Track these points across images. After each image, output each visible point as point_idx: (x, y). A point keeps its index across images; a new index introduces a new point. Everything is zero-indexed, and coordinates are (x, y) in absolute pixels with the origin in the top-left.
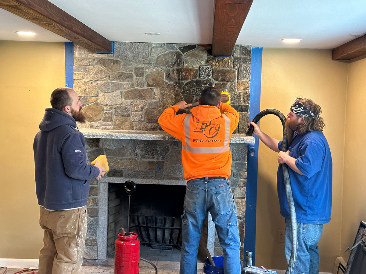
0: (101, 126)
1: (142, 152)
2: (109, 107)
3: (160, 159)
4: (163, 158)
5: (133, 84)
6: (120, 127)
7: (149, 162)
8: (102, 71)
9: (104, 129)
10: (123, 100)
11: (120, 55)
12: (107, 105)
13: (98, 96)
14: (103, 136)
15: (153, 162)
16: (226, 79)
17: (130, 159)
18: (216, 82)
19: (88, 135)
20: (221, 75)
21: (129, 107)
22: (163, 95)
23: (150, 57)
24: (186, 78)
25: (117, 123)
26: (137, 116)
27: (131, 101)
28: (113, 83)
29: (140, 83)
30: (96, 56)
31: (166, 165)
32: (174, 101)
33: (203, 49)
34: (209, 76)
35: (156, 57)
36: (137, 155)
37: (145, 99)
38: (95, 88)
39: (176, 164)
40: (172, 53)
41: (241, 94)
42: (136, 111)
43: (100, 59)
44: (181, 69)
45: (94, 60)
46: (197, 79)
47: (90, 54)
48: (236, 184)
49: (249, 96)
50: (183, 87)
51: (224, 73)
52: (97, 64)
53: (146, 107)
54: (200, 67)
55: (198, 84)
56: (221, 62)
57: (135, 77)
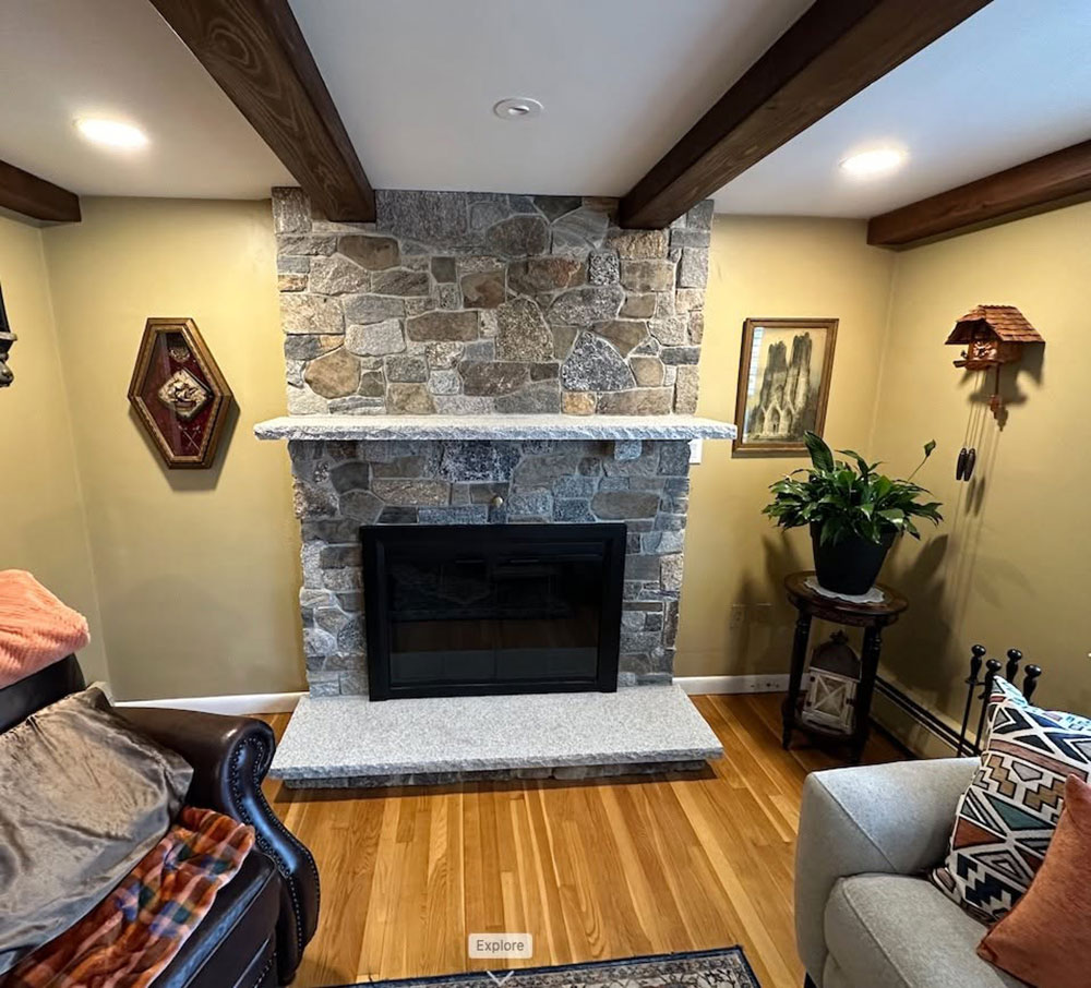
0: (357, 406)
1: (458, 464)
2: (373, 359)
3: (501, 478)
4: (507, 476)
5: (429, 302)
6: (403, 408)
7: (474, 488)
8: (350, 268)
9: (364, 414)
10: (408, 341)
11: (392, 226)
12: (368, 355)
13: (344, 333)
14: (366, 434)
15: (483, 487)
16: (651, 285)
17: (430, 482)
18: (629, 294)
19: (328, 434)
20: (642, 276)
21: (422, 359)
22: (503, 327)
23: (469, 231)
24: (559, 286)
25: (395, 398)
26: (442, 381)
27: (428, 343)
28: (379, 299)
29: (447, 298)
30: (334, 229)
31: (514, 491)
32: (529, 342)
33: (598, 211)
34: (612, 278)
35: (483, 231)
36: (446, 472)
37: (460, 339)
38: (336, 314)
39: (536, 488)
40: (523, 219)
41: (685, 322)
42: (440, 368)
43: (343, 238)
44: (546, 261)
45: (328, 240)
46: (585, 286)
47: (316, 224)
48: (666, 525)
49: (701, 326)
50: (552, 306)
51: (647, 270)
52: (336, 250)
53: (464, 359)
54: (590, 256)
55: (587, 297)
56: (641, 244)
57: (433, 282)
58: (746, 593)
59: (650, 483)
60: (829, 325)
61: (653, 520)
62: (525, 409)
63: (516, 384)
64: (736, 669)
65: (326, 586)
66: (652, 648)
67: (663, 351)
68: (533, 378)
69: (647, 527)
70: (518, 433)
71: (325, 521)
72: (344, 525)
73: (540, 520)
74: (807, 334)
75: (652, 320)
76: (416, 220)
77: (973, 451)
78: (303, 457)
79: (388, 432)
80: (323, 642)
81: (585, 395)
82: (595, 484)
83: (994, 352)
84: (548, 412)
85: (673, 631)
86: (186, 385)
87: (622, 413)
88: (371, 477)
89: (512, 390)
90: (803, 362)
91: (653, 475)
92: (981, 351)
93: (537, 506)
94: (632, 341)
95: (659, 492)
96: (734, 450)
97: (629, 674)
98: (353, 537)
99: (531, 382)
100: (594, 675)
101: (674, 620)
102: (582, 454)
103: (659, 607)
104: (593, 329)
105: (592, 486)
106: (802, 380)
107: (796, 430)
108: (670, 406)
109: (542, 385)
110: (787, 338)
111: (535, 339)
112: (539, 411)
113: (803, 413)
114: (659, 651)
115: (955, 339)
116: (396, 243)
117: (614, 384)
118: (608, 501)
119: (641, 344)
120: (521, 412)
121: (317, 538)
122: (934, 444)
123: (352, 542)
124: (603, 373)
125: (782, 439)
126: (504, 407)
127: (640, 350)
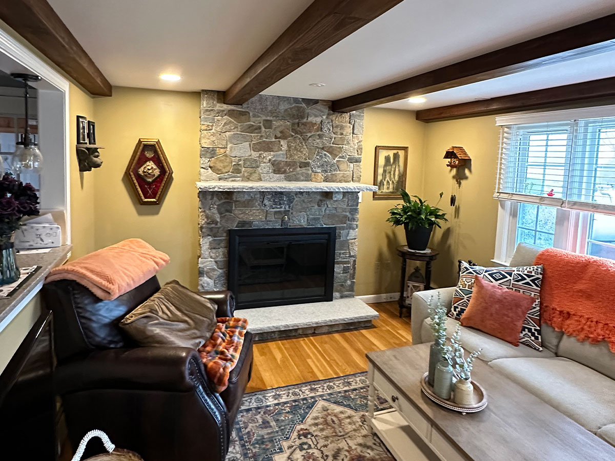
0: (230, 178)
1: (270, 202)
2: (238, 158)
3: (287, 208)
4: (289, 207)
5: (262, 136)
6: (249, 179)
7: (276, 212)
8: (231, 122)
9: (233, 181)
10: (252, 152)
11: (248, 107)
12: (236, 157)
13: (226, 148)
15: (280, 212)
16: (344, 133)
17: (258, 210)
18: (336, 136)
20: (340, 129)
21: (257, 159)
22: (289, 147)
23: (278, 110)
24: (310, 132)
25: (246, 174)
26: (265, 168)
27: (260, 152)
28: (241, 134)
29: (268, 136)
30: (225, 107)
31: (292, 214)
32: (299, 153)
33: (325, 105)
34: (330, 130)
35: (283, 110)
36: (265, 205)
37: (273, 151)
38: (224, 140)
39: (300, 212)
40: (298, 106)
41: (356, 147)
42: (265, 163)
43: (229, 111)
44: (305, 122)
45: (223, 111)
46: (320, 133)
47: (218, 105)
48: (351, 227)
49: (362, 148)
50: (308, 140)
51: (342, 128)
52: (226, 115)
53: (274, 159)
54: (322, 121)
55: (320, 137)
56: (340, 118)
57: (263, 129)
58: (380, 257)
59: (344, 210)
60: (405, 149)
61: (345, 225)
62: (297, 180)
63: (294, 169)
64: (377, 292)
65: (211, 258)
66: (346, 281)
67: (348, 158)
68: (300, 167)
69: (343, 228)
70: (301, 189)
71: (212, 227)
72: (221, 229)
73: (302, 226)
74: (398, 152)
75: (344, 146)
76: (258, 105)
77: (455, 195)
78: (206, 199)
79: (252, 188)
80: (208, 284)
81: (320, 174)
82: (323, 210)
83: (457, 162)
84: (306, 181)
85: (354, 273)
86: (152, 168)
87: (334, 182)
88: (234, 208)
89: (292, 172)
90: (397, 162)
91: (345, 206)
92: (454, 161)
93: (300, 220)
94: (337, 154)
95: (348, 214)
96: (373, 197)
97: (337, 293)
98: (225, 234)
99: (299, 169)
100: (323, 294)
101: (354, 268)
102: (319, 197)
103: (348, 262)
104: (323, 149)
105: (322, 211)
106: (397, 169)
107: (396, 189)
108: (351, 179)
109: (303, 170)
110: (391, 153)
111: (301, 152)
112: (302, 181)
113: (398, 182)
114: (349, 282)
115: (446, 157)
116: (249, 113)
117: (330, 170)
118: (328, 218)
119: (340, 155)
120: (295, 181)
121: (209, 235)
122: (442, 193)
123: (224, 237)
124: (327, 166)
125: (391, 192)
126: (289, 179)
127: (340, 157)
